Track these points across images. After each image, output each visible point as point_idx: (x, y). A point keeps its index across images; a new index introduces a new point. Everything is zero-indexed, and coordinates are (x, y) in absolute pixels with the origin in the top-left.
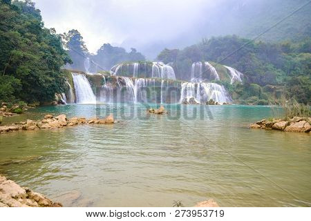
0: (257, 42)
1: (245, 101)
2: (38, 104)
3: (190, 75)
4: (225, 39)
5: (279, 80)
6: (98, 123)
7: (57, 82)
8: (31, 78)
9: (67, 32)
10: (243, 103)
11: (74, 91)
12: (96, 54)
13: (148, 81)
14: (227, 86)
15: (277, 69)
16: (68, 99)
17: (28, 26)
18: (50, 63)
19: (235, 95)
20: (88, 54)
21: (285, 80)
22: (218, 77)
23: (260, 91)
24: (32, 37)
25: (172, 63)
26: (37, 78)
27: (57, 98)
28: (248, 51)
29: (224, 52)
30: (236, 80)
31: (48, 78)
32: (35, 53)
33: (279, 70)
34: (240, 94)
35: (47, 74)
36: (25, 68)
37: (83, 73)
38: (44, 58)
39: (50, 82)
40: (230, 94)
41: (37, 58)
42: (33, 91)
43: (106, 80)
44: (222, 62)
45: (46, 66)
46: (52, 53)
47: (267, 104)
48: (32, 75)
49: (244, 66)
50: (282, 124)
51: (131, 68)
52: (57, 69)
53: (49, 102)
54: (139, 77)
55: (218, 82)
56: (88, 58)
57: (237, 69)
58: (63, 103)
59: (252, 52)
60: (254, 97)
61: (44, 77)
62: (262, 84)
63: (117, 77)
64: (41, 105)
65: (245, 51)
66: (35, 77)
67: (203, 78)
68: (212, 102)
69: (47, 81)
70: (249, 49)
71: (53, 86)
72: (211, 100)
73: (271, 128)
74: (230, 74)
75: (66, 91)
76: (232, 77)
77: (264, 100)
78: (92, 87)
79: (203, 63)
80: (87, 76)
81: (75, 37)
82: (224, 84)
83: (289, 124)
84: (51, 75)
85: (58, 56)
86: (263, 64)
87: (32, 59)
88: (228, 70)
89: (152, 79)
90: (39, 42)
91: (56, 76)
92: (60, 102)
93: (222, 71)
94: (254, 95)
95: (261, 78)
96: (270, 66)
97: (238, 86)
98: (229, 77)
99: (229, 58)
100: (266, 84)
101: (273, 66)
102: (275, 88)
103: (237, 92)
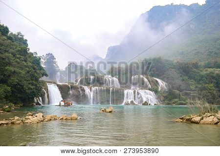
0: (176, 61)
1: (170, 102)
2: (22, 105)
4: (154, 60)
5: (193, 87)
6: (66, 119)
7: (36, 89)
8: (19, 86)
9: (45, 55)
10: (169, 104)
11: (48, 95)
12: (64, 70)
13: (101, 89)
14: (156, 92)
16: (43, 101)
17: (19, 51)
18: (32, 76)
19: (162, 98)
20: (59, 69)
21: (196, 87)
22: (150, 86)
23: (180, 95)
24: (20, 58)
26: (22, 86)
27: (36, 101)
28: (170, 68)
30: (162, 88)
31: (30, 86)
32: (22, 69)
33: (192, 80)
34: (166, 98)
35: (29, 84)
36: (14, 80)
37: (54, 83)
38: (28, 72)
39: (32, 89)
41: (23, 72)
42: (19, 95)
43: (71, 88)
44: (152, 76)
45: (29, 78)
46: (34, 69)
47: (185, 104)
48: (19, 84)
49: (167, 78)
50: (197, 119)
52: (37, 80)
53: (30, 103)
54: (94, 86)
55: (150, 90)
56: (59, 73)
57: (162, 79)
58: (40, 105)
59: (172, 68)
60: (176, 100)
61: (27, 86)
62: (181, 90)
63: (79, 86)
64: (24, 106)
65: (168, 68)
66: (21, 85)
67: (139, 86)
68: (146, 104)
69: (29, 89)
70: (171, 66)
71: (33, 92)
72: (146, 102)
73: (190, 121)
74: (158, 84)
75: (43, 96)
77: (183, 102)
78: (61, 93)
80: (58, 85)
81: (51, 58)
82: (154, 91)
83: (202, 119)
84: (33, 84)
85: (38, 71)
86: (181, 76)
87: (20, 73)
88: (156, 80)
89: (104, 87)
90: (26, 61)
91: (36, 85)
92: (38, 104)
93: (152, 82)
94: (176, 98)
95: (180, 86)
96: (186, 78)
97: (165, 92)
98: (156, 85)
99: (157, 72)
100: (184, 90)
101: (188, 77)
102: (190, 93)
103: (163, 96)
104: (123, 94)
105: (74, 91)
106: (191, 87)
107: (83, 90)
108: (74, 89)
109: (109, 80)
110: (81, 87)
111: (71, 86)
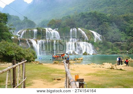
0: (109, 15)
1: (105, 52)
4: (90, 14)
5: (123, 39)
10: (103, 53)
14: (93, 43)
15: (122, 32)
19: (98, 49)
21: (126, 39)
23: (112, 46)
29: (89, 22)
33: (123, 32)
34: (101, 48)
40: (95, 48)
44: (88, 28)
47: (117, 54)
49: (102, 31)
51: (32, 33)
55: (87, 41)
57: (98, 32)
59: (106, 22)
60: (110, 50)
62: (113, 41)
65: (102, 21)
68: (85, 54)
70: (104, 20)
72: (85, 53)
74: (94, 36)
76: (95, 37)
77: (115, 52)
79: (77, 29)
82: (91, 43)
86: (113, 29)
93: (89, 34)
95: (112, 37)
96: (117, 30)
97: (100, 43)
98: (93, 38)
99: (92, 26)
100: (116, 41)
101: (119, 30)
102: (121, 44)
103: (99, 47)
104: (66, 45)
105: (23, 44)
106: (122, 38)
107: (31, 43)
108: (23, 42)
110: (28, 40)
111: (20, 39)
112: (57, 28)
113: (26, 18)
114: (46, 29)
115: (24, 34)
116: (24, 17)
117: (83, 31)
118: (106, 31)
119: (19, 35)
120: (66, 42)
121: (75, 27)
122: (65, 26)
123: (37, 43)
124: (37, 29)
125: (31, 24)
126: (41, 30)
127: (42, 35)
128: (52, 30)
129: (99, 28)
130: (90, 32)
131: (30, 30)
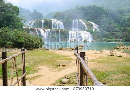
0: (106, 8)
3: (72, 27)
4: (89, 7)
5: (117, 29)
10: (100, 41)
14: (92, 33)
15: (116, 23)
21: (120, 29)
22: (87, 28)
23: (108, 35)
25: (62, 20)
28: (101, 14)
29: (89, 14)
33: (117, 23)
34: (98, 37)
40: (93, 37)
44: (88, 20)
47: (112, 41)
55: (87, 31)
57: (96, 23)
59: (103, 14)
60: (106, 38)
62: (109, 31)
65: (100, 14)
68: (85, 41)
70: (101, 12)
74: (92, 26)
76: (93, 27)
77: (110, 40)
79: (78, 20)
82: (90, 32)
86: (109, 20)
93: (88, 25)
94: (105, 37)
95: (108, 27)
96: (113, 21)
97: (98, 32)
98: (92, 28)
99: (91, 17)
100: (111, 31)
101: (114, 21)
102: (115, 33)
103: (97, 36)
104: (69, 34)
105: (33, 32)
106: (116, 29)
109: (56, 23)
110: (37, 29)
111: (30, 28)
112: (61, 19)
113: (35, 11)
114: (52, 20)
115: (34, 24)
116: (34, 10)
117: (83, 22)
118: (103, 22)
119: (29, 25)
120: (69, 31)
121: (77, 19)
122: (68, 18)
123: (44, 32)
124: (45, 20)
125: (40, 16)
126: (48, 21)
127: (48, 25)
128: (57, 21)
129: (97, 20)
130: (89, 22)
131: (39, 21)
